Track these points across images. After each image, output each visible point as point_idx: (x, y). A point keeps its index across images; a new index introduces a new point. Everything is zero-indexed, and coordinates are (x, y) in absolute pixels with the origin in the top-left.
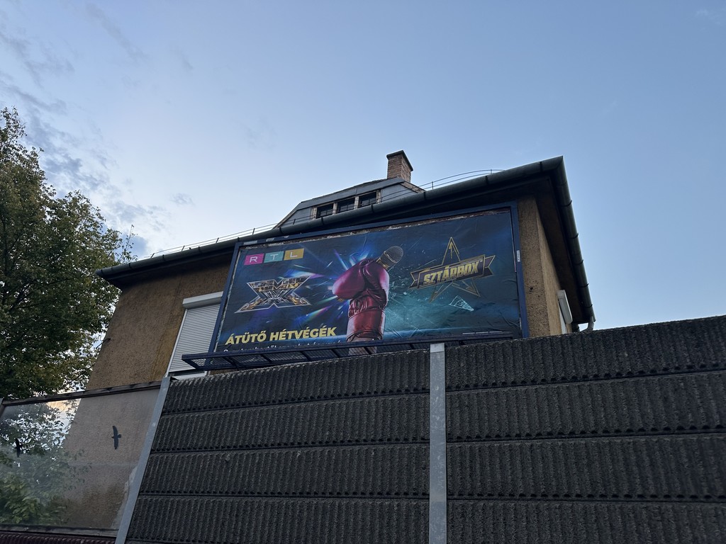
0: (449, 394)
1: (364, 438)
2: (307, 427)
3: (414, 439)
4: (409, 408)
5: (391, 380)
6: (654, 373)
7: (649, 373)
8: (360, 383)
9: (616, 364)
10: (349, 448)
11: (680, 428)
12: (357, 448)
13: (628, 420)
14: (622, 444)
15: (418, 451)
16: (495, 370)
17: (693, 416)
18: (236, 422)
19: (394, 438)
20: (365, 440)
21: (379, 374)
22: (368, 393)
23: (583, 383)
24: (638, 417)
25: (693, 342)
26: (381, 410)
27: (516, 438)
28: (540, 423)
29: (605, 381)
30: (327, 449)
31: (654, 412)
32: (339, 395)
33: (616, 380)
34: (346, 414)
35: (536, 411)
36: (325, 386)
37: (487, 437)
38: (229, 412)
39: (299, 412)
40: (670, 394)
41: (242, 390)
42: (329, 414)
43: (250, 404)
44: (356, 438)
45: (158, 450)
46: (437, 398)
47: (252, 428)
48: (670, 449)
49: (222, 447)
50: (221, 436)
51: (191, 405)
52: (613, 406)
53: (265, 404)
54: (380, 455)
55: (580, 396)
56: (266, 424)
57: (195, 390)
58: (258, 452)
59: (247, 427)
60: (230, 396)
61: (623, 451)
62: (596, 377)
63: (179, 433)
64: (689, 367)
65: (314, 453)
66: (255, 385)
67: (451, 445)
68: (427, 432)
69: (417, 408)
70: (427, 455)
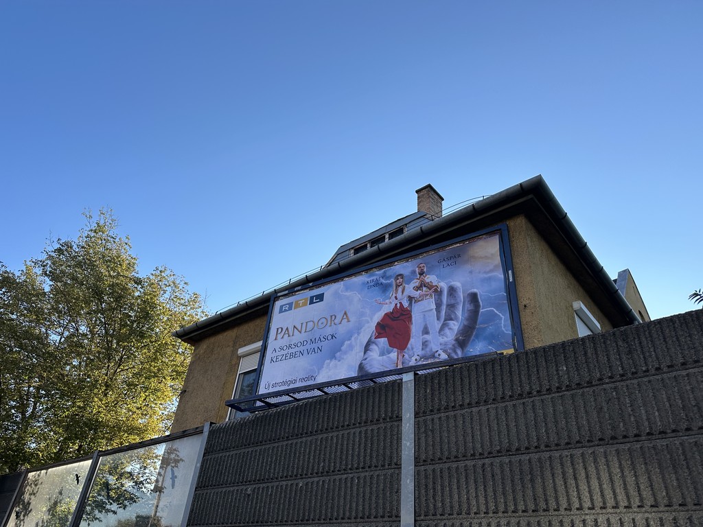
0: (417, 419)
1: (350, 466)
2: (306, 459)
3: (390, 465)
4: (385, 437)
5: (372, 411)
6: (590, 384)
7: (585, 384)
8: (347, 415)
9: (556, 377)
10: (337, 477)
11: (613, 438)
12: (345, 476)
13: (566, 433)
14: (561, 458)
15: (392, 476)
16: (454, 393)
17: (624, 425)
18: (255, 459)
19: (374, 465)
20: (351, 469)
21: (362, 405)
22: (354, 424)
23: (528, 399)
24: (575, 430)
25: (625, 350)
26: (364, 440)
27: (471, 458)
28: (491, 442)
29: (547, 396)
30: (322, 479)
32: (331, 428)
33: (557, 394)
34: (336, 445)
36: (321, 420)
37: (447, 458)
39: (300, 447)
40: (604, 404)
42: (323, 447)
43: (265, 441)
44: (344, 467)
45: (200, 488)
46: (408, 424)
47: (267, 463)
49: (245, 482)
50: (244, 473)
51: (224, 446)
52: (553, 420)
53: (276, 440)
54: (362, 481)
56: (276, 459)
57: (226, 432)
58: (270, 485)
59: (263, 463)
60: (251, 436)
61: (562, 465)
62: (539, 393)
63: (215, 472)
64: (622, 375)
65: (312, 483)
67: (419, 468)
68: (399, 457)
69: (392, 435)
70: (399, 480)
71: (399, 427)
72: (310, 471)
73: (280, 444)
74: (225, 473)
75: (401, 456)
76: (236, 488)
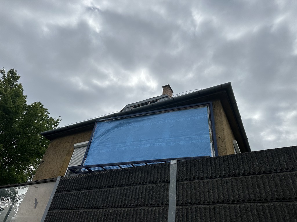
0: (178, 183)
1: (140, 204)
2: (115, 198)
3: (162, 204)
4: (160, 190)
5: (153, 177)
6: (270, 172)
7: (268, 172)
8: (139, 178)
9: (253, 168)
10: (132, 209)
11: (284, 199)
12: (136, 208)
13: (259, 195)
14: (257, 207)
15: (163, 210)
16: (198, 172)
17: (290, 193)
18: (85, 196)
19: (153, 204)
20: (140, 205)
21: (148, 174)
22: (143, 183)
23: (238, 177)
24: (263, 193)
25: (288, 158)
26: (148, 191)
27: (208, 204)
28: (218, 196)
29: (248, 176)
30: (123, 209)
31: (271, 191)
32: (130, 184)
33: (253, 176)
34: (133, 193)
35: (216, 191)
36: (124, 180)
37: (194, 203)
38: (83, 191)
39: (112, 192)
40: (278, 182)
41: (89, 182)
42: (125, 193)
43: (92, 188)
44: (136, 204)
45: (52, 209)
46: (173, 185)
47: (92, 199)
48: (279, 209)
49: (79, 208)
50: (78, 203)
51: (68, 188)
52: (252, 188)
53: (98, 188)
54: (146, 212)
55: (237, 183)
56: (98, 197)
57: (70, 181)
58: (93, 210)
59: (90, 198)
60: (84, 184)
61: (257, 210)
62: (244, 174)
63: (61, 201)
64: (287, 169)
65: (118, 211)
66: (95, 180)
67: (178, 207)
68: (168, 201)
69: (164, 190)
70: (167, 212)
71: (168, 186)
72: (117, 205)
73: (101, 190)
74: (67, 202)
76: (73, 211)
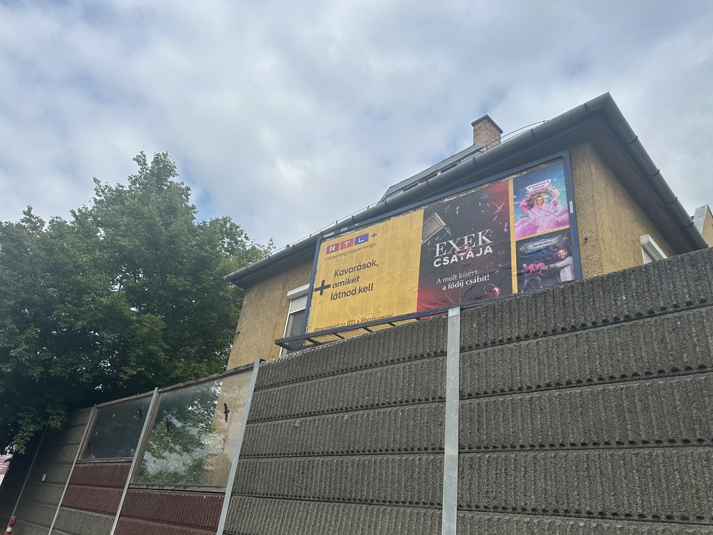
0: (463, 354)
1: (394, 400)
2: (351, 393)
4: (430, 371)
5: (416, 346)
6: (651, 314)
7: (647, 314)
8: (392, 350)
9: (614, 308)
10: (382, 411)
11: (675, 370)
12: (389, 409)
13: (622, 365)
14: (616, 390)
15: (436, 409)
16: (502, 328)
17: (689, 355)
18: (302, 393)
19: (418, 399)
22: (398, 360)
23: (581, 332)
26: (408, 374)
27: (518, 392)
28: (540, 375)
29: (604, 328)
30: (367, 412)
32: (376, 364)
33: (614, 326)
34: (381, 380)
35: (535, 364)
36: (365, 356)
37: (493, 392)
39: (346, 382)
40: (667, 335)
41: (307, 365)
42: (368, 381)
43: (312, 377)
44: (388, 401)
45: (251, 421)
46: (453, 359)
47: (313, 397)
49: (293, 415)
50: (292, 406)
51: (273, 381)
53: (322, 376)
54: (406, 415)
57: (276, 368)
58: (317, 418)
59: (310, 396)
60: (298, 372)
62: (594, 324)
63: (265, 405)
64: (689, 304)
65: (357, 416)
67: (463, 402)
69: (437, 370)
70: (442, 412)
71: (444, 361)
72: (355, 404)
73: (327, 379)
74: (274, 407)
75: (445, 390)
76: (285, 421)
